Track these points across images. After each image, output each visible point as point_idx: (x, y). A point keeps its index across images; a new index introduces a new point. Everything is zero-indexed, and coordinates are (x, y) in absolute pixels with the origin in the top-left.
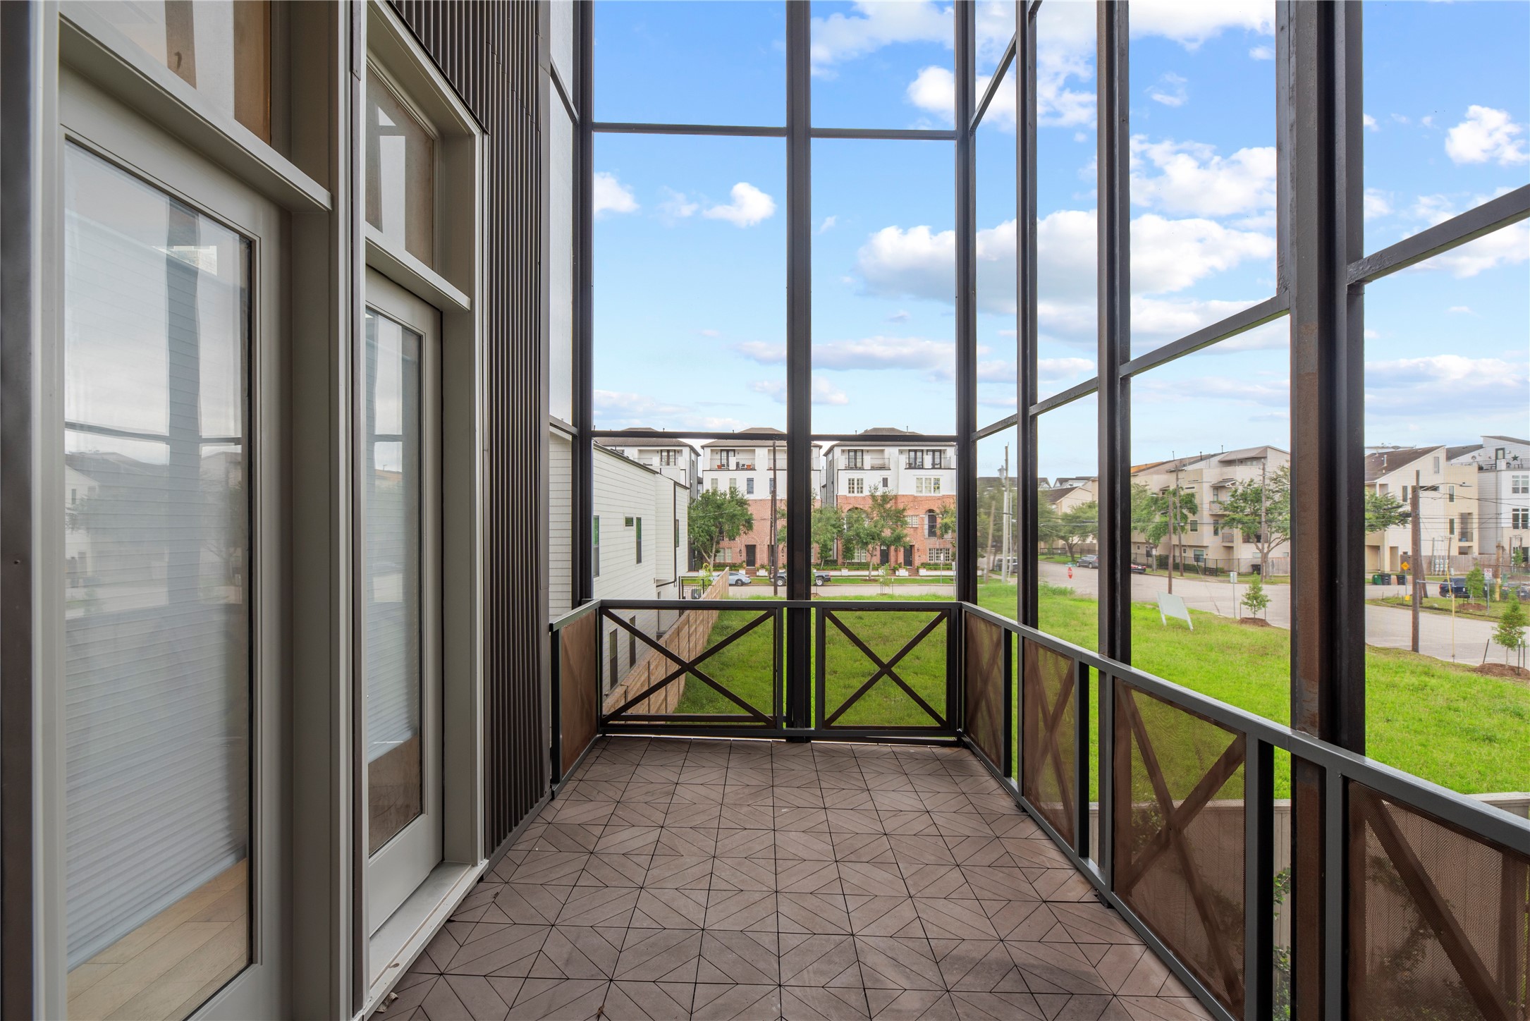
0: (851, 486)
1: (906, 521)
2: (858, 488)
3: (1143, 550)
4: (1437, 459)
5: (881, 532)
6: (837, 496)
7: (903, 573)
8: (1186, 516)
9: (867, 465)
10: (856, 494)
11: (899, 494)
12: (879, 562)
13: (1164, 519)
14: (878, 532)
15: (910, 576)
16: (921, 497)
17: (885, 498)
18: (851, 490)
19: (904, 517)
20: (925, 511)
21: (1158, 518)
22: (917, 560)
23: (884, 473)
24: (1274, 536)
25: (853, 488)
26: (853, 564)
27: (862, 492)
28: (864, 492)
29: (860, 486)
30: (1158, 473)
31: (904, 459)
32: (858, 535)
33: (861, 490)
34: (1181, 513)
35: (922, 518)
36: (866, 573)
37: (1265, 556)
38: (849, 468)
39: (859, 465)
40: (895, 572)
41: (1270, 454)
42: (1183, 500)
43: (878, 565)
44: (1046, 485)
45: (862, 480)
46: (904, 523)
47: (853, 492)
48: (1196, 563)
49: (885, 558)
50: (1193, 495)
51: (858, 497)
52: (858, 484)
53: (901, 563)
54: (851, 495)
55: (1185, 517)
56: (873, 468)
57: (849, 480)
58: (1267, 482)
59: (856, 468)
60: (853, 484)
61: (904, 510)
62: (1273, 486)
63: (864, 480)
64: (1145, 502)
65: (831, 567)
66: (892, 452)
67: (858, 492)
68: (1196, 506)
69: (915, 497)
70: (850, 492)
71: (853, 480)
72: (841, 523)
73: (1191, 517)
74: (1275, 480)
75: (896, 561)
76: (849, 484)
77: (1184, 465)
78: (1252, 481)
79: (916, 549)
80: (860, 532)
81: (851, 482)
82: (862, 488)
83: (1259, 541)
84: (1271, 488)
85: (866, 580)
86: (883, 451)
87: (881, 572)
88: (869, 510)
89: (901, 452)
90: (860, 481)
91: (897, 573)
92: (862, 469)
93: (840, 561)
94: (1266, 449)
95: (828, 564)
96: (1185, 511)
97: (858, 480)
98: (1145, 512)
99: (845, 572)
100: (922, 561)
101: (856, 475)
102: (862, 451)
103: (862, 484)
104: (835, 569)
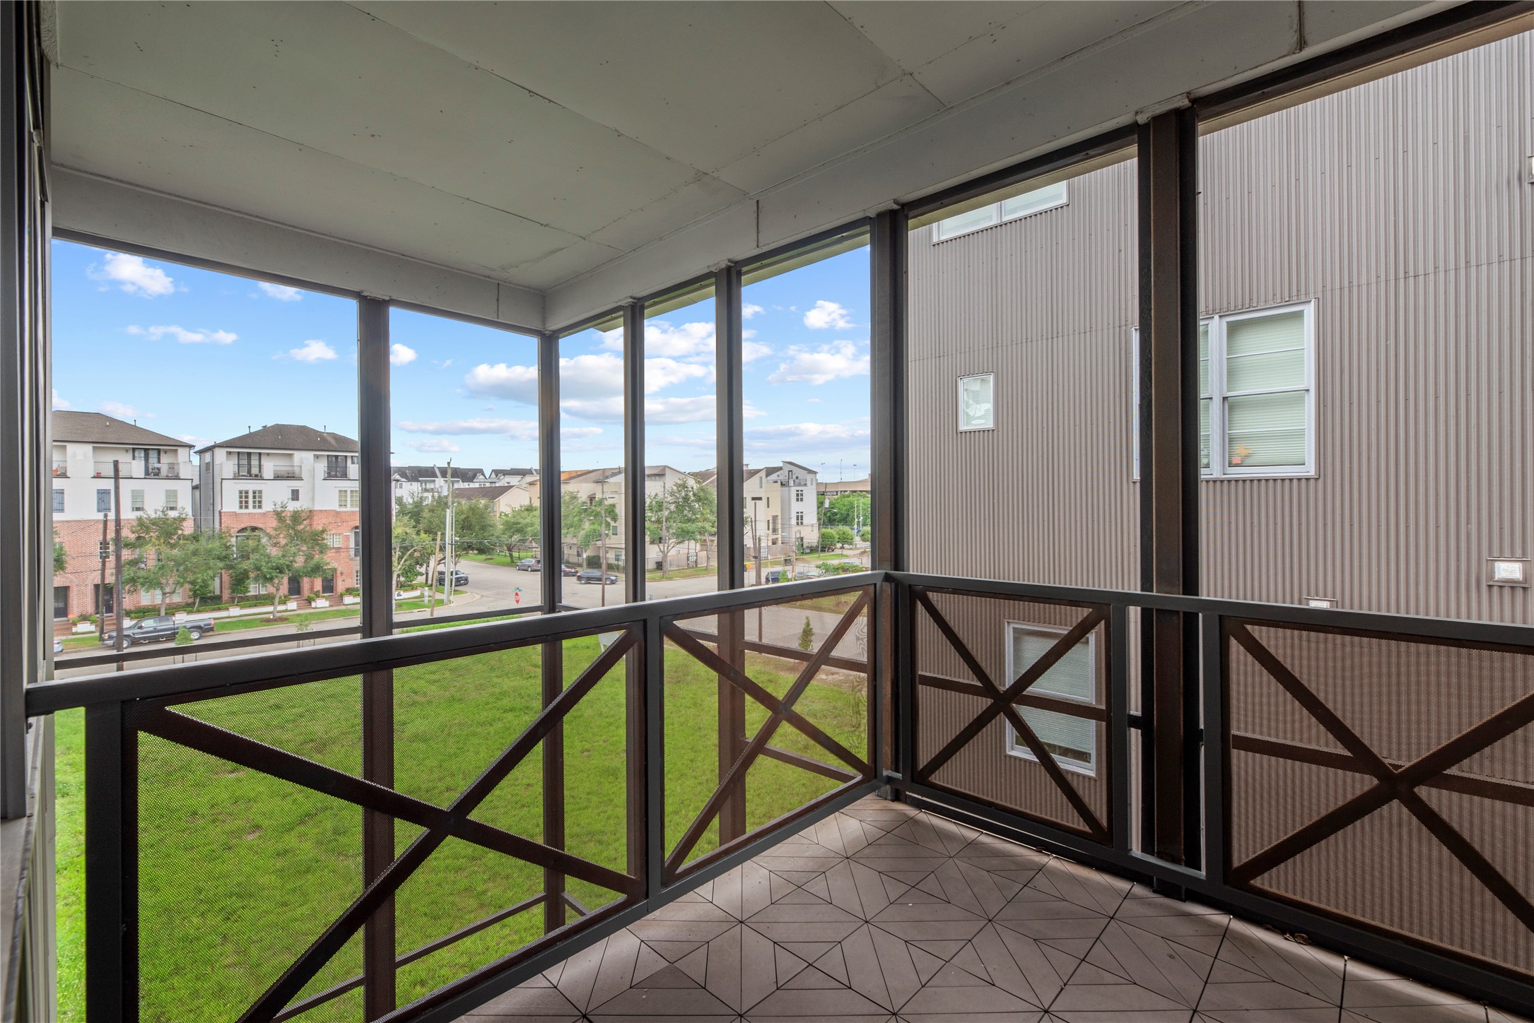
0: (244, 499)
1: (326, 545)
2: (254, 502)
3: (574, 552)
4: (761, 478)
5: (291, 562)
6: (220, 512)
7: (322, 603)
8: (609, 523)
9: (268, 471)
10: (251, 510)
11: (316, 509)
12: (286, 592)
13: (592, 527)
14: (288, 563)
15: (331, 606)
16: (345, 512)
17: (296, 517)
18: (244, 504)
19: (323, 539)
20: (350, 528)
21: (587, 526)
22: (340, 586)
23: (294, 484)
24: (671, 541)
25: (247, 502)
26: (248, 599)
27: (260, 507)
28: (264, 504)
29: (257, 499)
30: (585, 481)
31: (322, 466)
32: (258, 568)
33: (259, 504)
34: (606, 521)
35: (347, 537)
36: (270, 609)
37: (665, 556)
38: (237, 477)
39: (255, 471)
40: (310, 603)
41: (668, 472)
42: (606, 510)
43: (285, 597)
44: (482, 477)
45: (260, 492)
46: (323, 549)
47: (247, 507)
48: (616, 562)
49: (295, 589)
50: (614, 506)
51: (255, 514)
52: (254, 497)
53: (318, 591)
54: (244, 511)
55: (608, 525)
56: (278, 477)
57: (241, 492)
58: (666, 495)
59: (250, 476)
60: (247, 497)
61: (323, 532)
62: (669, 499)
63: (263, 493)
64: (576, 510)
65: (212, 607)
66: (304, 459)
67: (254, 507)
68: (617, 515)
69: (337, 513)
70: (241, 507)
71: (247, 492)
72: (228, 552)
73: (613, 524)
74: (672, 494)
75: (312, 588)
76: (241, 497)
77: (607, 477)
78: (656, 495)
79: (338, 572)
80: (261, 566)
81: (243, 495)
82: (260, 502)
83: (660, 542)
84: (668, 500)
85: (268, 621)
86: (291, 455)
87: (292, 605)
88: (273, 533)
89: (317, 457)
90: (258, 495)
91: (313, 604)
92: (259, 477)
93: (226, 596)
94: (665, 467)
95: (206, 602)
96: (608, 519)
97: (254, 492)
98: (576, 519)
99: (235, 611)
100: (347, 586)
101: (251, 486)
102: (260, 454)
103: (260, 497)
104: (219, 609)
